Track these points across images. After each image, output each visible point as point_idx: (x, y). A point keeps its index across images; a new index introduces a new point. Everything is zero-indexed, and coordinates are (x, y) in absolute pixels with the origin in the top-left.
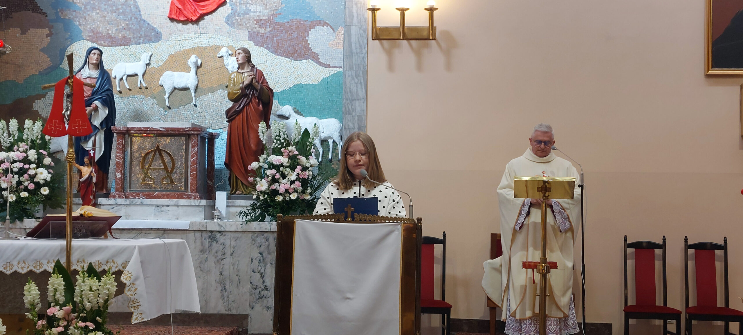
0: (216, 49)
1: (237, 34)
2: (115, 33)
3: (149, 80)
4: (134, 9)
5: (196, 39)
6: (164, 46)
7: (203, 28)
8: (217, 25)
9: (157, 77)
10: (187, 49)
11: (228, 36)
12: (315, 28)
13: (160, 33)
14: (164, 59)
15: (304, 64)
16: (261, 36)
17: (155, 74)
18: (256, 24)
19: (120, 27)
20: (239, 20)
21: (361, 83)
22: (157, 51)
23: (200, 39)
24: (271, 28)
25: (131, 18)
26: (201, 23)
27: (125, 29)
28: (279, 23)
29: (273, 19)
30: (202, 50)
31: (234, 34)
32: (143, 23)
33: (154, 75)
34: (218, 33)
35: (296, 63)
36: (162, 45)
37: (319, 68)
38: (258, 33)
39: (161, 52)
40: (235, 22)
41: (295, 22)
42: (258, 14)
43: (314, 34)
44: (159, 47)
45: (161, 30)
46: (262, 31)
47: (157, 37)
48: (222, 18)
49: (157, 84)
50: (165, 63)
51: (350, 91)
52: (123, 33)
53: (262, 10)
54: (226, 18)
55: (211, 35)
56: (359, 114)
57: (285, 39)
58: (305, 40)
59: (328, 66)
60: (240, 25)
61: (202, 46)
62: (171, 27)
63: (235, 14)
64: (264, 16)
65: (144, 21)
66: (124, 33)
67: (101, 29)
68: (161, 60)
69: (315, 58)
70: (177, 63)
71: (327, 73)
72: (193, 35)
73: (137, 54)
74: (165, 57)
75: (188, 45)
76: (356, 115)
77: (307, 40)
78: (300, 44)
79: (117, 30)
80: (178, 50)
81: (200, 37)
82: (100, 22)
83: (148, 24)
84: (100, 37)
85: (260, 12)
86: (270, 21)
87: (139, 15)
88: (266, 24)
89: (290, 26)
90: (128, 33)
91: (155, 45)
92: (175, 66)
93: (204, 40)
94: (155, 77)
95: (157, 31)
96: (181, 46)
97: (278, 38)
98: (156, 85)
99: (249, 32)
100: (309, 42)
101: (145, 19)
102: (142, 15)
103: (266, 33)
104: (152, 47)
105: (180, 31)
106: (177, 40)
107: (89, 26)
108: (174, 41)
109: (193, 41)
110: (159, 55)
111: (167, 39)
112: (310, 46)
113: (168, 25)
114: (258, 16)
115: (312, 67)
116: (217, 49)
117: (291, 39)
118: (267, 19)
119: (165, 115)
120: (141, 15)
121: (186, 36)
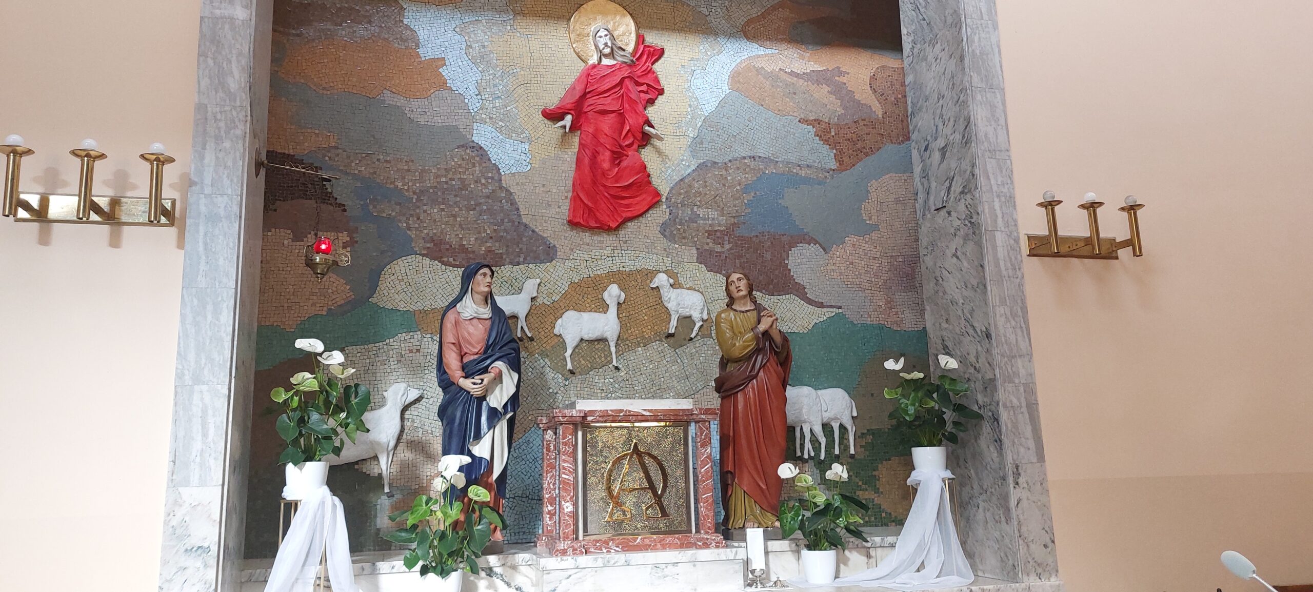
0: (647, 275)
1: (679, 253)
2: (473, 245)
3: (536, 325)
4: (507, 206)
5: (614, 258)
6: (560, 269)
7: (625, 242)
8: (647, 237)
9: (550, 320)
10: (599, 273)
11: (665, 255)
12: (797, 246)
13: (554, 246)
14: (561, 289)
15: (785, 302)
16: (716, 256)
17: (546, 315)
18: (708, 238)
19: (483, 235)
20: (682, 231)
21: (1021, 327)
22: (549, 277)
23: (621, 258)
24: (731, 245)
25: (502, 220)
26: (622, 232)
27: (491, 238)
28: (742, 237)
29: (733, 231)
30: (625, 276)
31: (674, 251)
32: (525, 230)
33: (544, 317)
34: (650, 250)
35: (772, 300)
36: (557, 267)
37: (807, 308)
38: (711, 252)
39: (557, 278)
40: (675, 232)
41: (767, 236)
42: (710, 222)
43: (796, 255)
44: (552, 270)
45: (556, 243)
46: (718, 248)
47: (548, 254)
48: (655, 227)
49: (551, 331)
50: (564, 296)
51: (1006, 340)
52: (488, 244)
53: (716, 216)
54: (661, 227)
55: (639, 252)
56: (1025, 382)
57: (754, 261)
58: (783, 264)
59: (821, 305)
60: (684, 238)
61: (624, 269)
62: (573, 237)
63: (675, 220)
64: (719, 225)
65: (526, 225)
66: (490, 245)
67: (448, 236)
68: (556, 291)
69: (800, 292)
70: (583, 296)
71: (821, 315)
72: (608, 252)
73: (514, 281)
74: (563, 287)
75: (602, 267)
76: (1020, 383)
77: (787, 264)
78: (777, 269)
79: (476, 239)
80: (585, 276)
81: (620, 255)
82: (446, 224)
83: (533, 231)
84: (447, 249)
85: (713, 219)
86: (729, 232)
87: (516, 216)
88: (723, 238)
89: (760, 241)
90: (497, 244)
91: (546, 266)
92: (581, 302)
93: (627, 261)
94: (546, 320)
95: (548, 243)
96: (590, 269)
97: (742, 260)
98: (549, 334)
99: (697, 249)
100: (789, 267)
101: (528, 223)
102: (523, 216)
103: (723, 252)
104: (540, 269)
105: (588, 244)
106: (583, 259)
107: (425, 231)
108: (578, 261)
109: (609, 262)
110: (552, 283)
111: (565, 257)
112: (792, 274)
113: (567, 235)
114: (710, 225)
115: (796, 306)
116: (649, 275)
117: (762, 262)
118: (724, 231)
119: (565, 385)
120: (520, 216)
121: (597, 254)
